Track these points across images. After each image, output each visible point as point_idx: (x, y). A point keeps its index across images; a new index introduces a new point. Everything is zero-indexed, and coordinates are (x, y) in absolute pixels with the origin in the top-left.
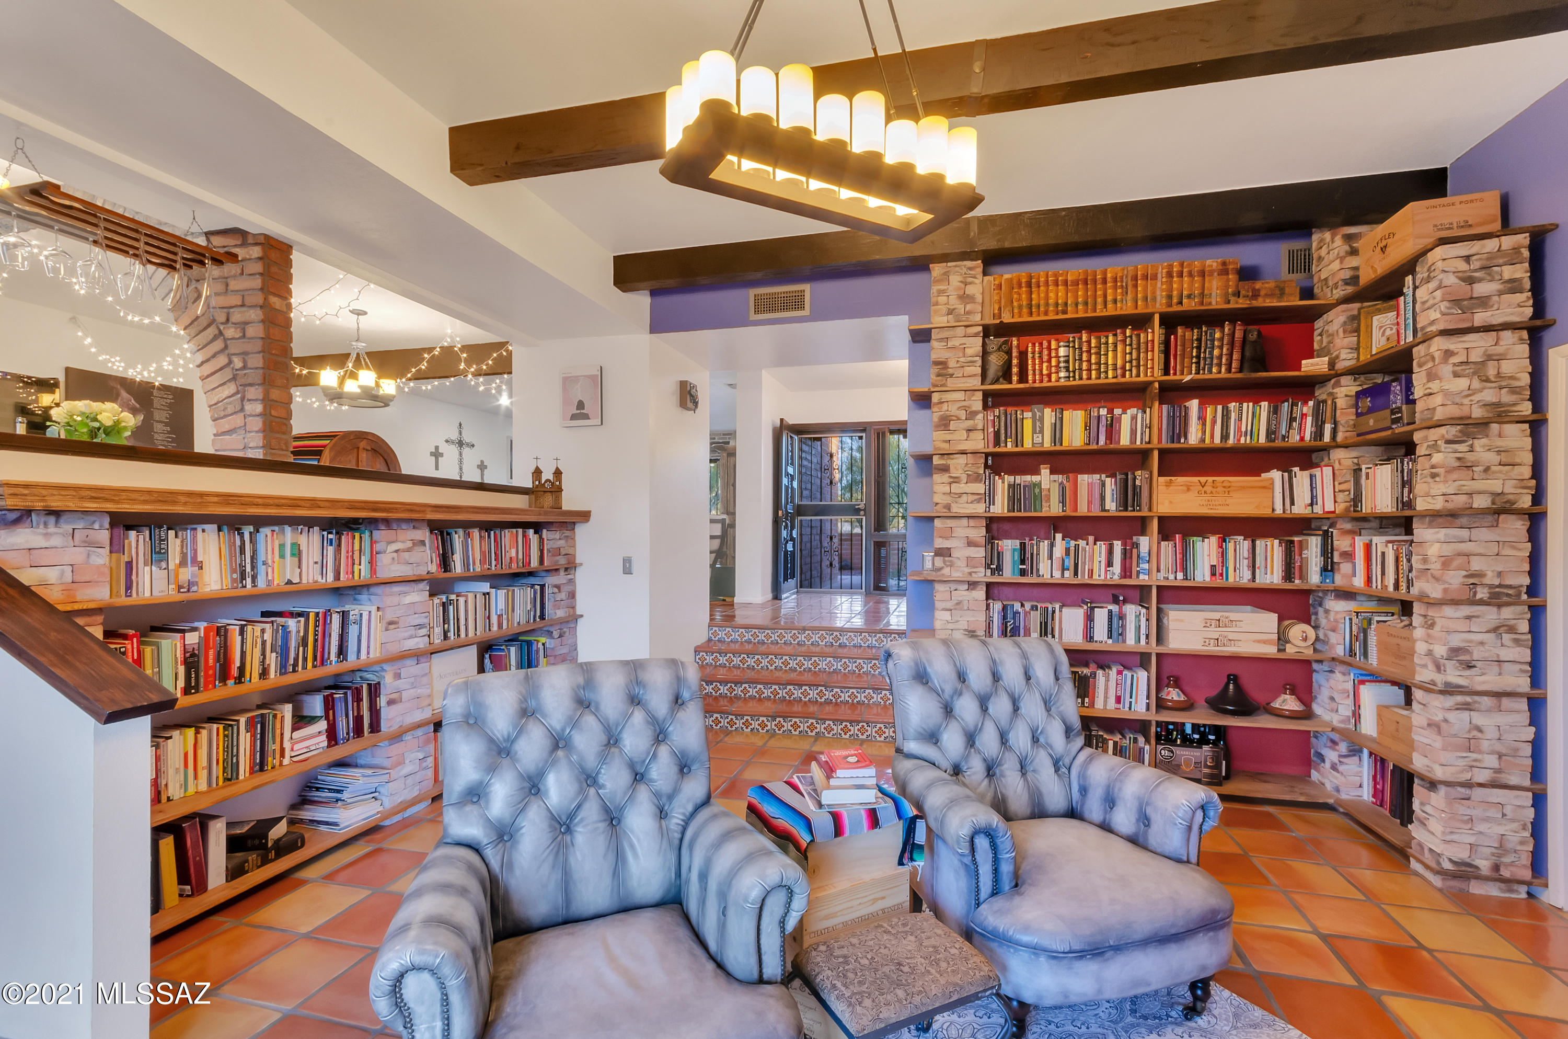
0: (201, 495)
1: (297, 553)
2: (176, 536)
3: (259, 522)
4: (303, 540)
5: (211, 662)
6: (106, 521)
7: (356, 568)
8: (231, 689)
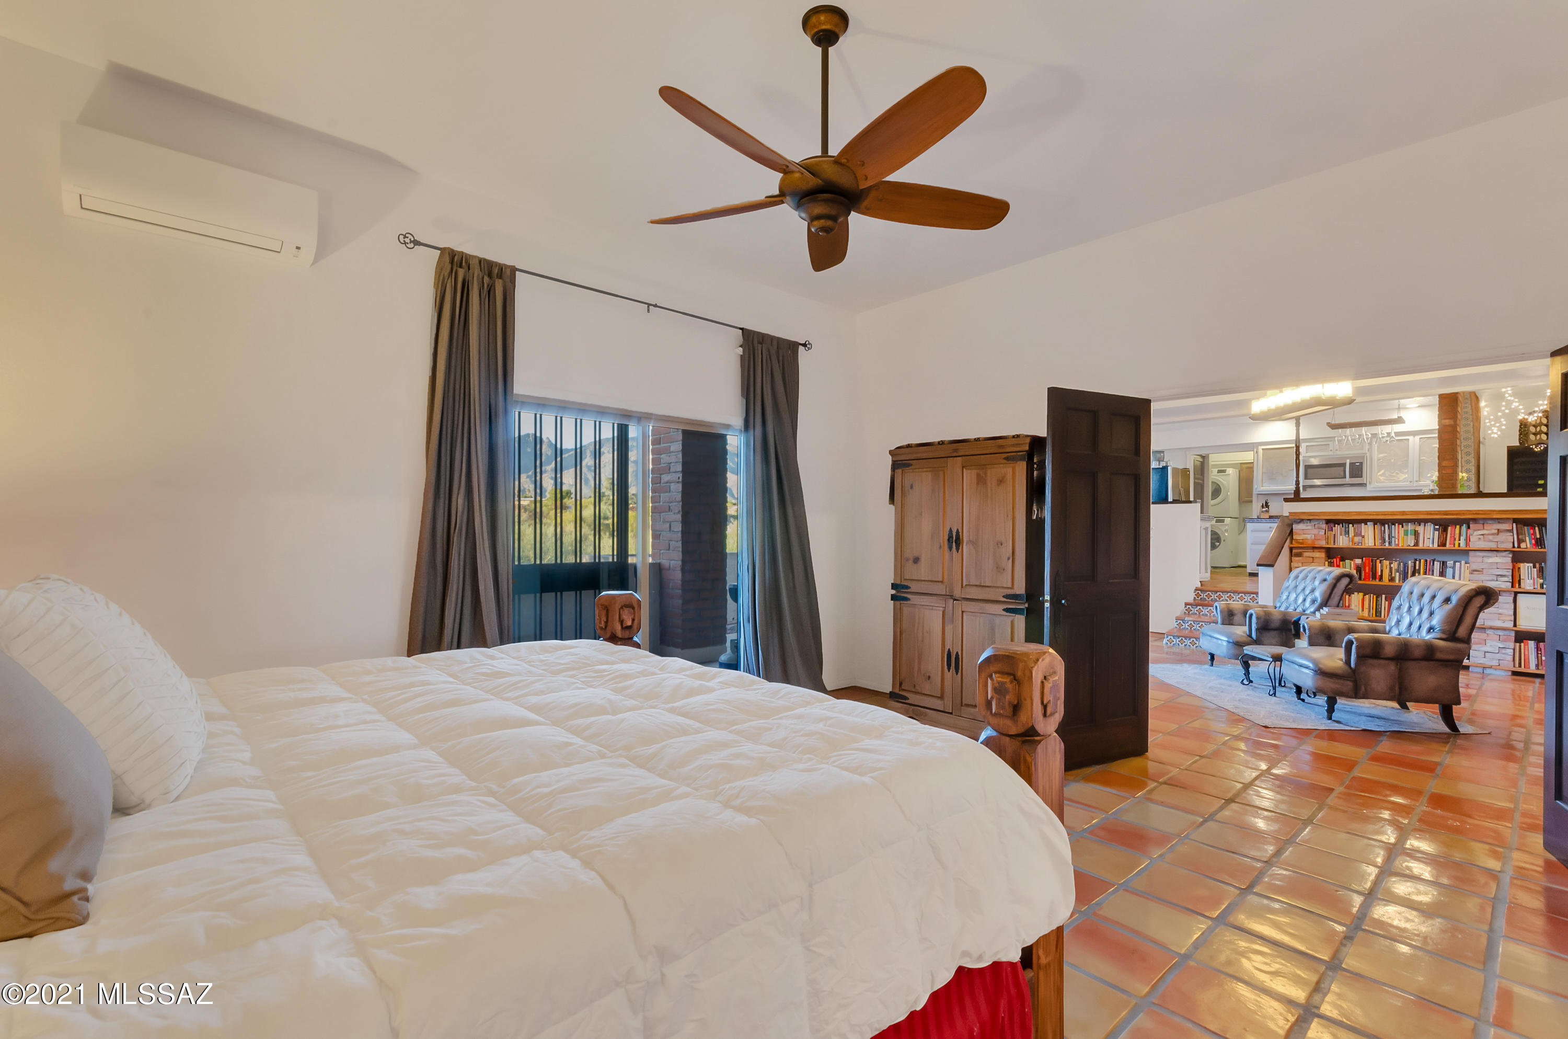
0: (1349, 512)
1: (1416, 534)
2: (1353, 526)
3: (1393, 522)
4: (1420, 529)
5: (1367, 571)
6: (1324, 522)
7: (1457, 543)
8: (1377, 582)
